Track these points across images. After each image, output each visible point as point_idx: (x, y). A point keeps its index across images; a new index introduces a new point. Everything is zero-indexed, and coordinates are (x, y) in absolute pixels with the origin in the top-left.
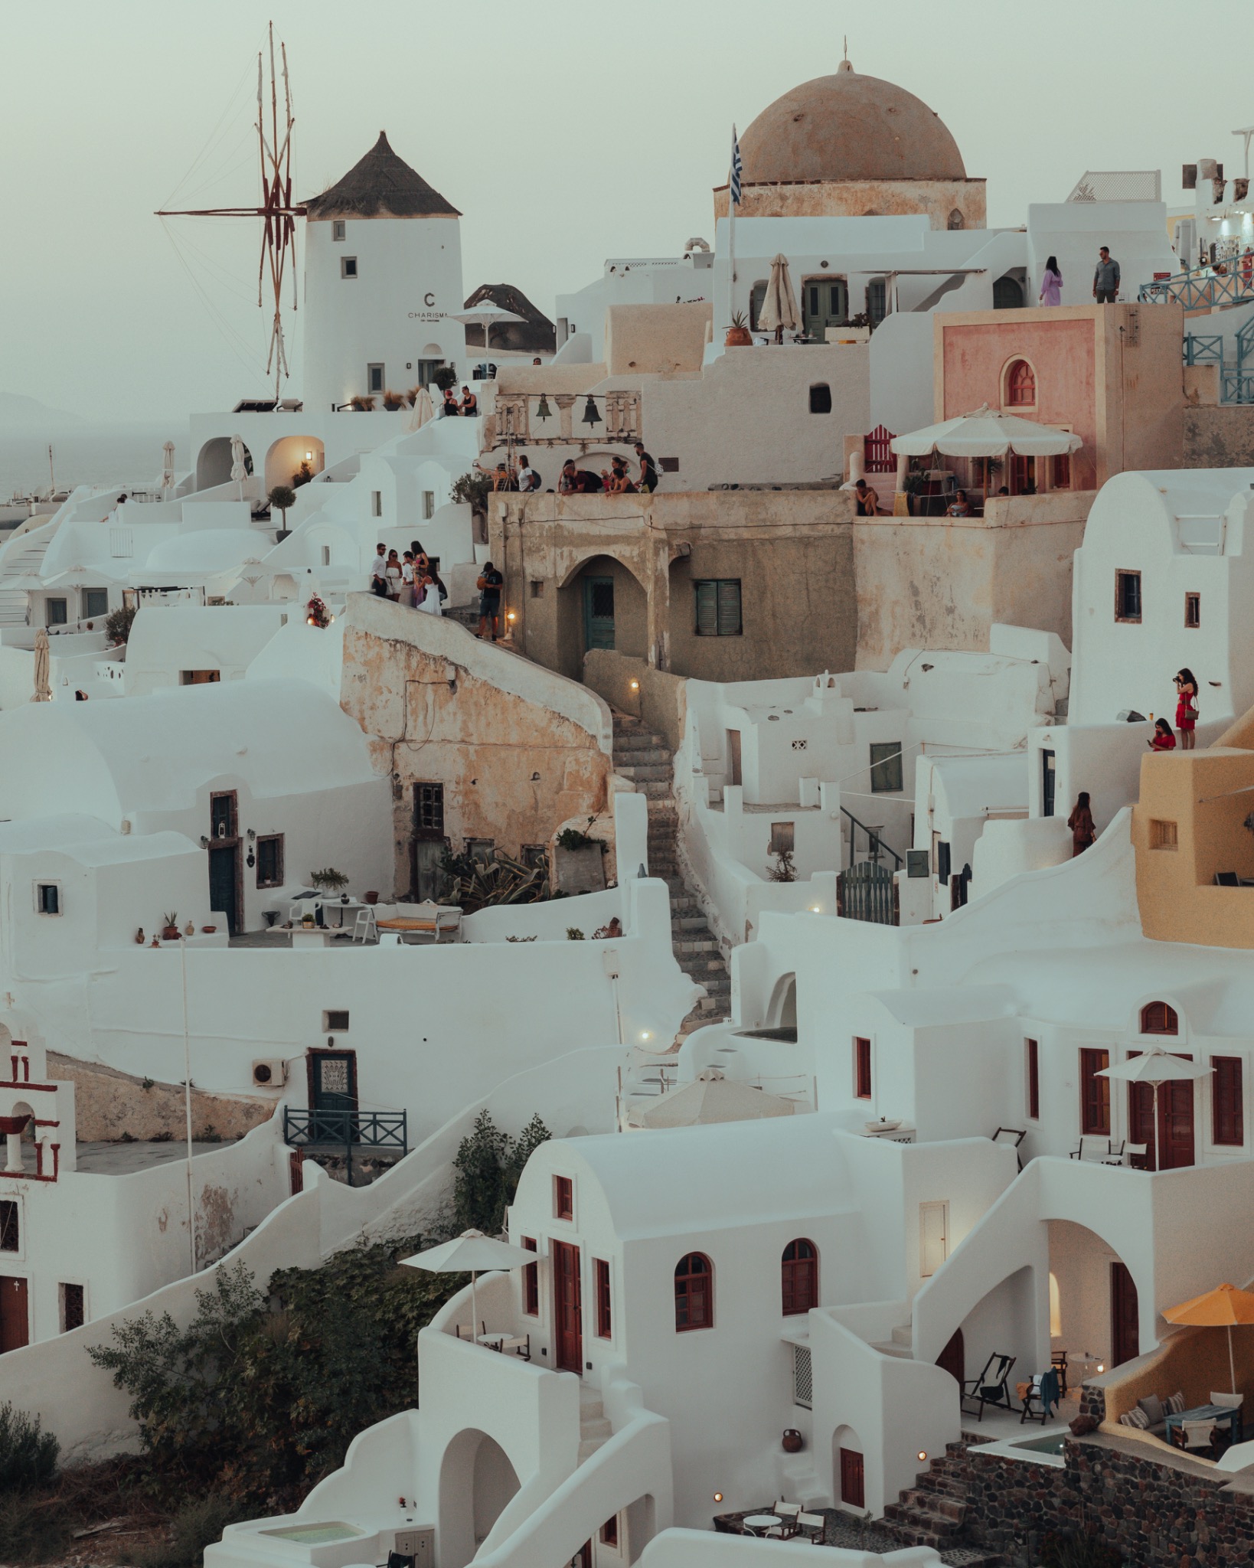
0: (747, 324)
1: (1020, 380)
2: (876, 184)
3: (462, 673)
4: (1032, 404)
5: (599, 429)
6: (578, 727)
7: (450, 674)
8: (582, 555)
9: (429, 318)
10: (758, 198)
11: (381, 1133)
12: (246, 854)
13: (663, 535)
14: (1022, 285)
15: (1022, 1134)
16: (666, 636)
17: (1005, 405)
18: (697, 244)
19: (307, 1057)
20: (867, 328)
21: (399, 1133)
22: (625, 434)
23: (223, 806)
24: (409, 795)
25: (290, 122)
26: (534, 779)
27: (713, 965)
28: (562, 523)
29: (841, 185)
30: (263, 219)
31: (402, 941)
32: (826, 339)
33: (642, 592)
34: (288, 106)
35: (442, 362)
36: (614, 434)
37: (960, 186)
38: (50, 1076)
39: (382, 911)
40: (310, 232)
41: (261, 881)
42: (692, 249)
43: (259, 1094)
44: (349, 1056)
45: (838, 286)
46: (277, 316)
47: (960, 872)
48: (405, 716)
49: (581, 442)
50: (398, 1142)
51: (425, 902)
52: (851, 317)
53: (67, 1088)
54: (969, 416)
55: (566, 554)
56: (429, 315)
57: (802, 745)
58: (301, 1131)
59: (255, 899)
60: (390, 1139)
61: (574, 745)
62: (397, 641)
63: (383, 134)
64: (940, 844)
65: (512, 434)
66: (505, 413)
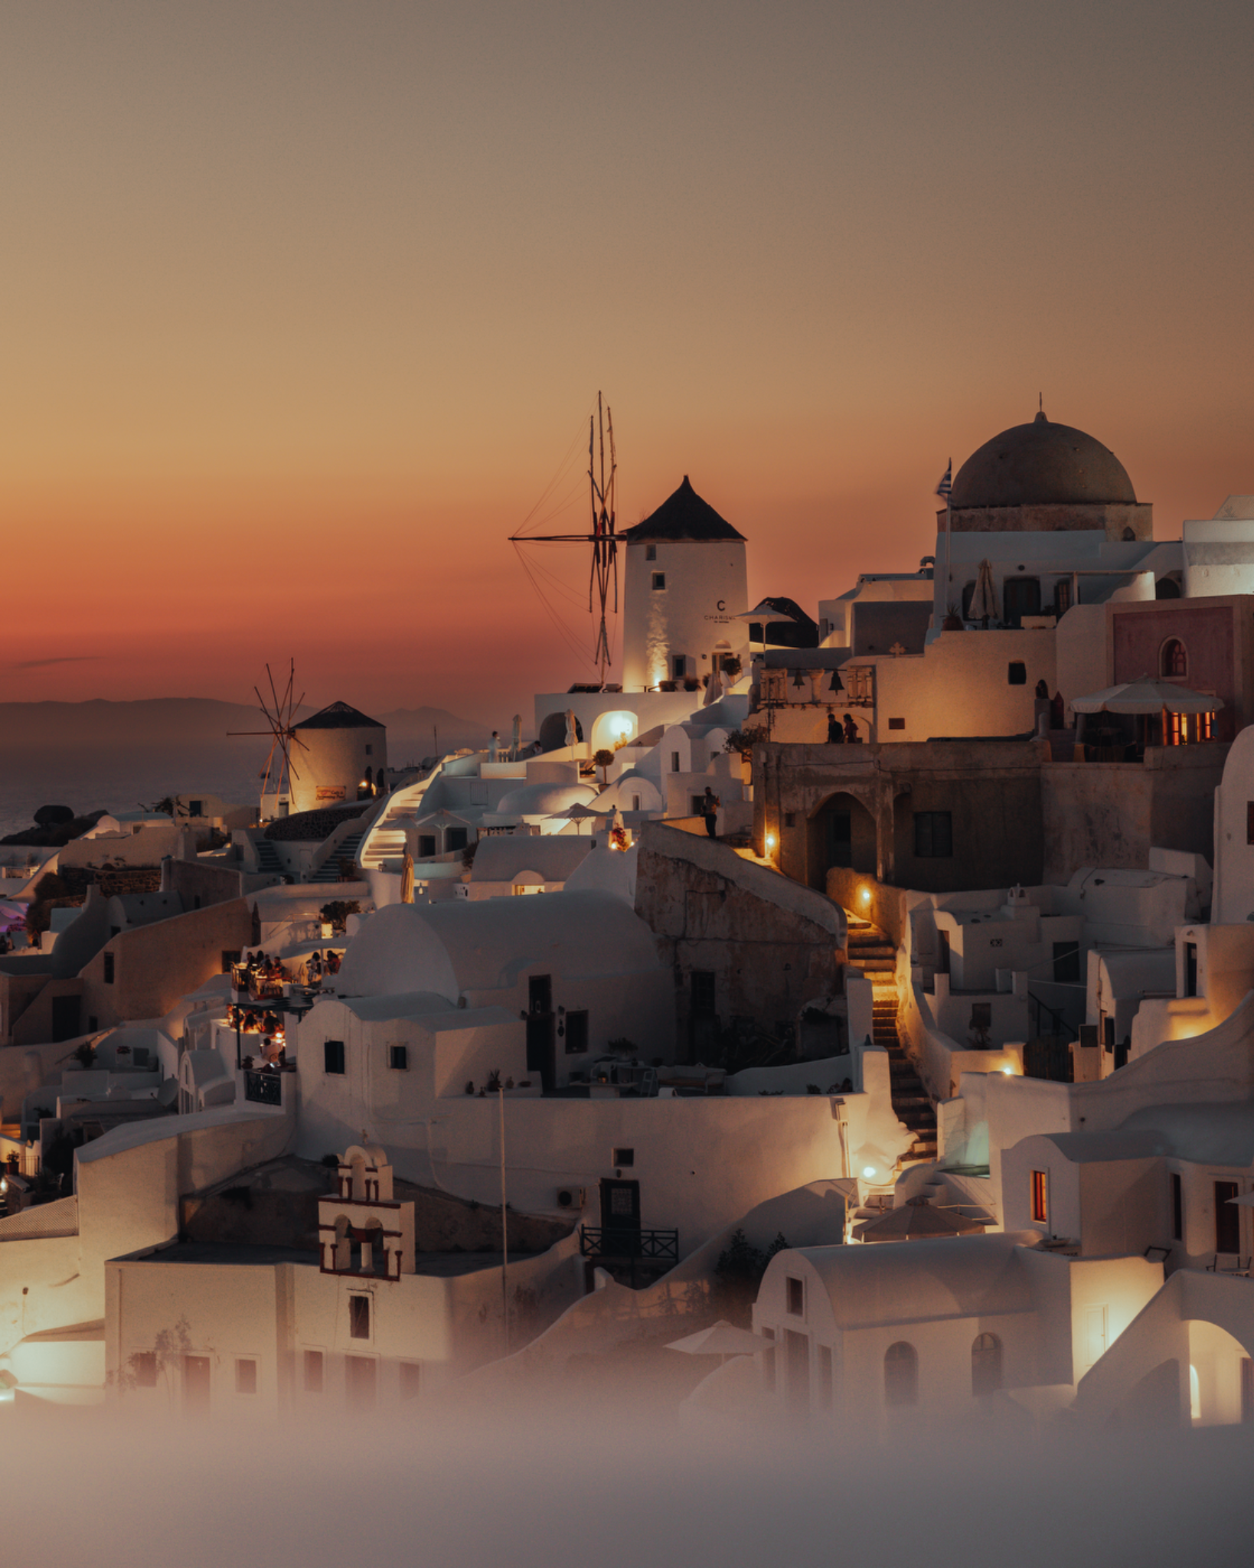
0: (960, 613)
1: (1174, 656)
2: (1064, 507)
3: (730, 885)
4: (1184, 674)
5: (842, 696)
6: (821, 928)
7: (721, 886)
8: (826, 792)
9: (721, 620)
10: (972, 518)
11: (658, 1247)
12: (557, 1026)
13: (889, 776)
14: (1178, 584)
15: (1168, 1252)
16: (891, 856)
17: (1163, 675)
18: (929, 562)
19: (600, 1186)
20: (1054, 618)
21: (672, 1247)
22: (862, 700)
23: (540, 987)
24: (687, 981)
25: (614, 467)
26: (786, 969)
27: (924, 1116)
28: (810, 767)
29: (1036, 508)
30: (593, 544)
31: (676, 1094)
32: (1022, 625)
33: (874, 822)
34: (613, 456)
35: (731, 654)
36: (854, 700)
37: (1132, 509)
38: (395, 1196)
39: (663, 1071)
40: (629, 554)
41: (569, 1049)
42: (925, 565)
43: (564, 1215)
44: (634, 1186)
45: (1033, 583)
46: (603, 618)
47: (1121, 1043)
48: (685, 919)
49: (828, 706)
50: (671, 1255)
51: (697, 1065)
52: (1042, 608)
53: (409, 1208)
54: (1132, 683)
55: (813, 791)
56: (721, 617)
57: (998, 943)
58: (594, 1245)
59: (564, 1062)
60: (665, 1253)
61: (818, 942)
62: (679, 860)
63: (686, 478)
64: (1106, 1019)
65: (774, 700)
66: (768, 683)
